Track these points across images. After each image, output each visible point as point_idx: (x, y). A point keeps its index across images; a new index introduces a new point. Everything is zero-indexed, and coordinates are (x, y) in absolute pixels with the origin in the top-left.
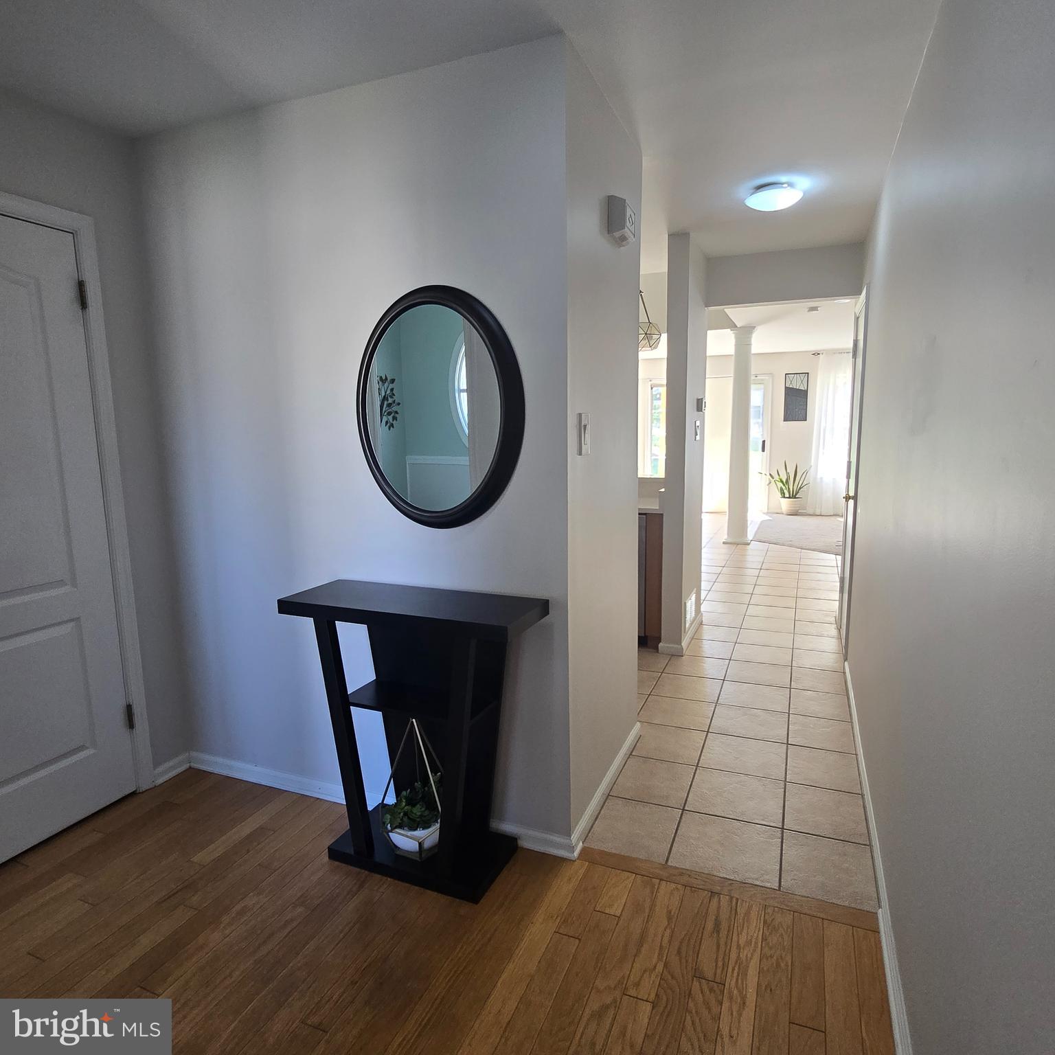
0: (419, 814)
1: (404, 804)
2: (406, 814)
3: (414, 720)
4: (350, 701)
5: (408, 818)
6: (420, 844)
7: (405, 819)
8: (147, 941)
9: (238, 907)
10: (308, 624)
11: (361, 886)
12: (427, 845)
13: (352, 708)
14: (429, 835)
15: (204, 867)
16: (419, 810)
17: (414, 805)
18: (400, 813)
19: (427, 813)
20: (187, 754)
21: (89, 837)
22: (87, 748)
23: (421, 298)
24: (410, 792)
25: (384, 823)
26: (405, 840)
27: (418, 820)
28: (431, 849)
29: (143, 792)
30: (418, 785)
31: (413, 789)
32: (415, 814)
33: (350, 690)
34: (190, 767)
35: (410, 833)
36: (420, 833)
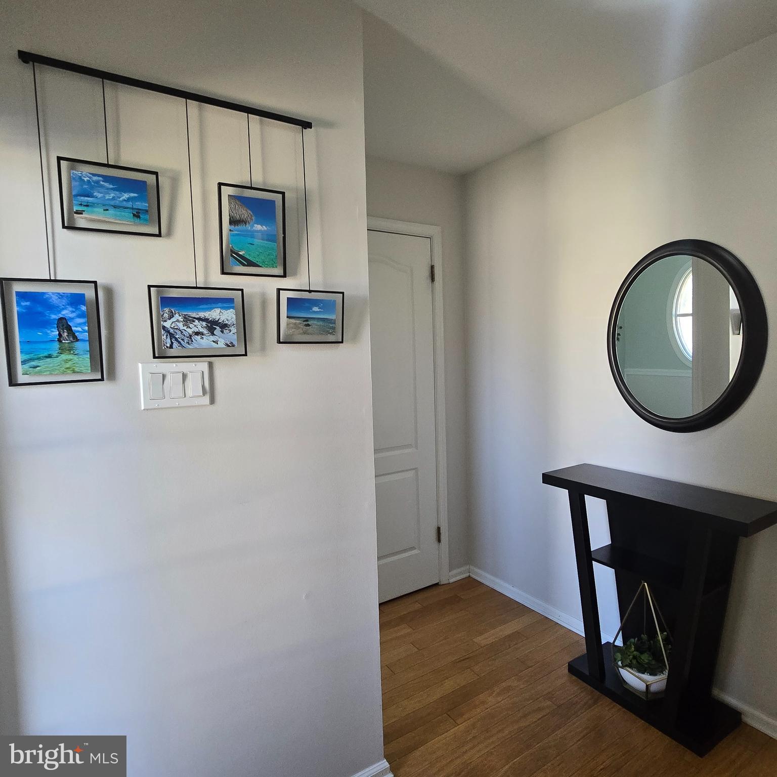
0: (647, 661)
1: (633, 649)
2: (635, 657)
3: (645, 584)
4: (593, 557)
5: (637, 661)
6: (647, 686)
7: (634, 662)
8: (449, 685)
9: (504, 685)
10: (564, 494)
11: (595, 702)
12: (653, 688)
13: (594, 562)
14: (657, 681)
15: (482, 647)
16: (647, 658)
17: (642, 653)
18: (629, 656)
19: (653, 662)
20: (468, 567)
21: (414, 606)
22: (415, 549)
23: (669, 251)
24: (638, 640)
25: (615, 660)
26: (633, 679)
27: (646, 666)
28: (656, 693)
29: (444, 585)
30: (644, 637)
31: (640, 639)
32: (643, 660)
33: (593, 547)
34: (469, 576)
35: (637, 674)
36: (646, 677)
